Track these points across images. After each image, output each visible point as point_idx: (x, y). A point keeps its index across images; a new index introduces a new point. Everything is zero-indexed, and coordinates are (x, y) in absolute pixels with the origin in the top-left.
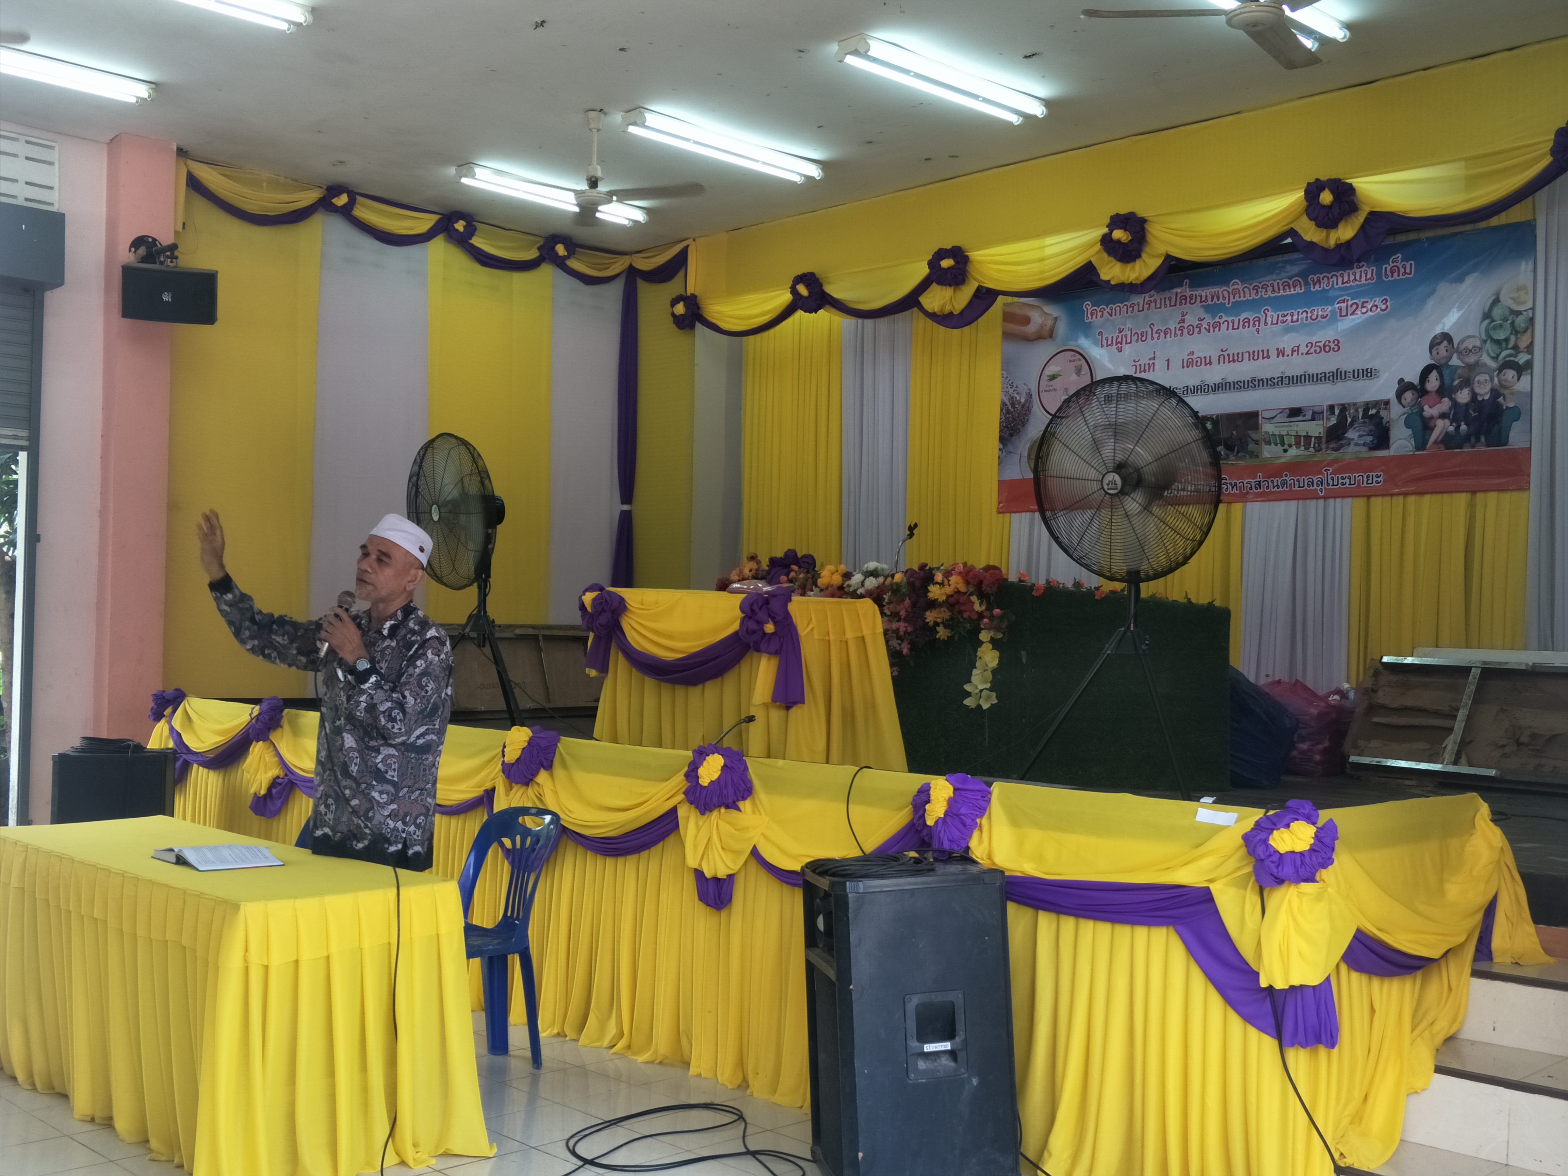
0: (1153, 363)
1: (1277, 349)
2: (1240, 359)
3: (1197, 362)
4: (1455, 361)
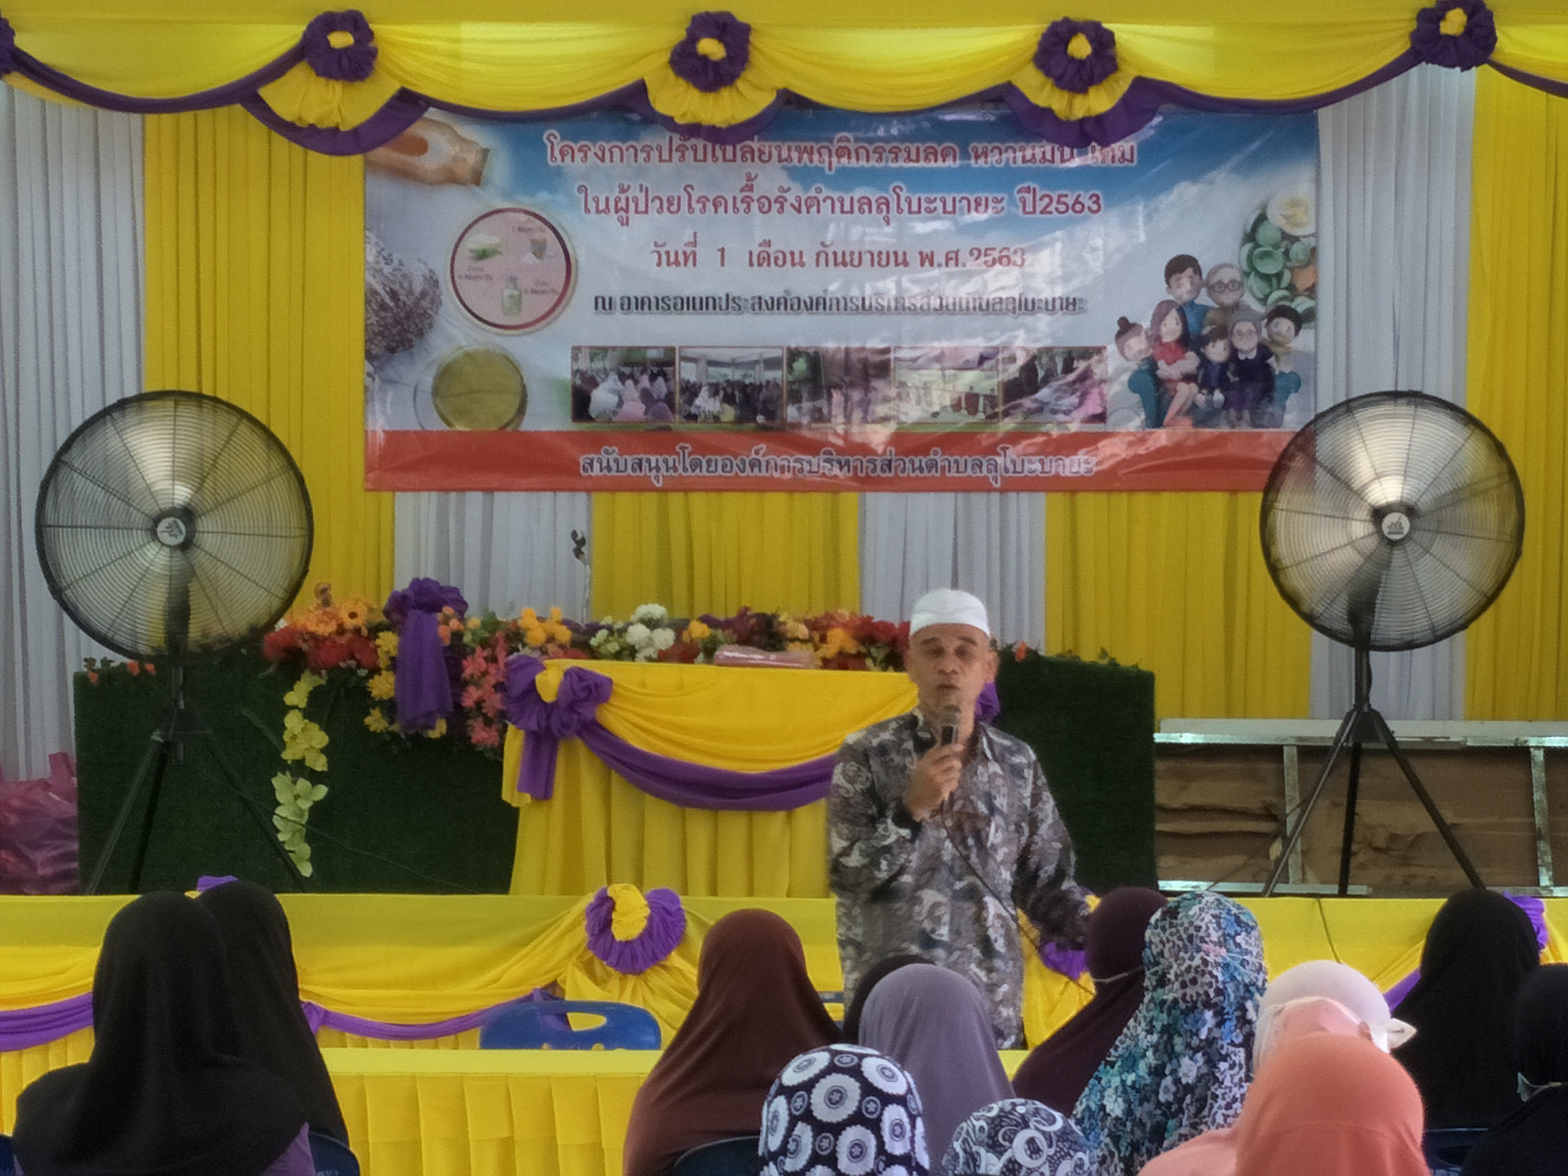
0: (694, 254)
2: (856, 262)
3: (776, 258)
4: (1204, 299)
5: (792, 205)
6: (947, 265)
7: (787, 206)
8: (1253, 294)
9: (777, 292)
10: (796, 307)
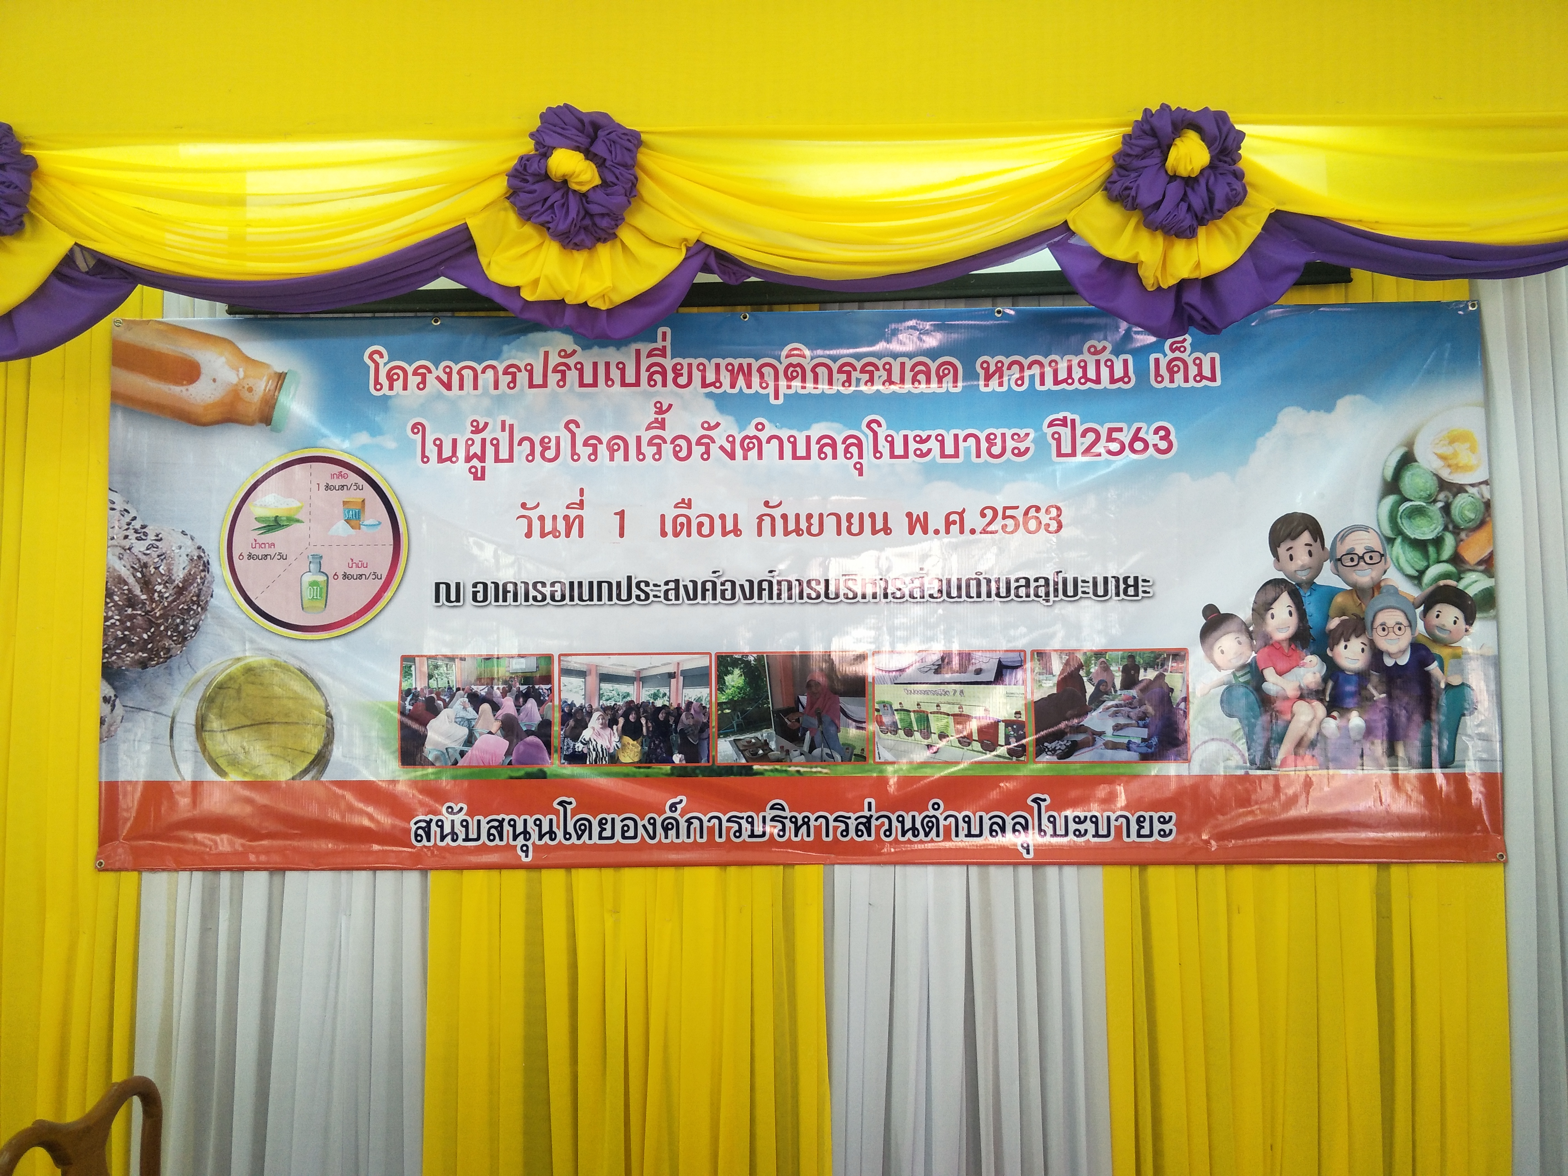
0: (580, 518)
1: (909, 515)
2: (815, 529)
3: (700, 525)
4: (1327, 577)
5: (722, 448)
6: (948, 531)
7: (714, 448)
8: (1400, 569)
9: (702, 575)
10: (728, 595)
